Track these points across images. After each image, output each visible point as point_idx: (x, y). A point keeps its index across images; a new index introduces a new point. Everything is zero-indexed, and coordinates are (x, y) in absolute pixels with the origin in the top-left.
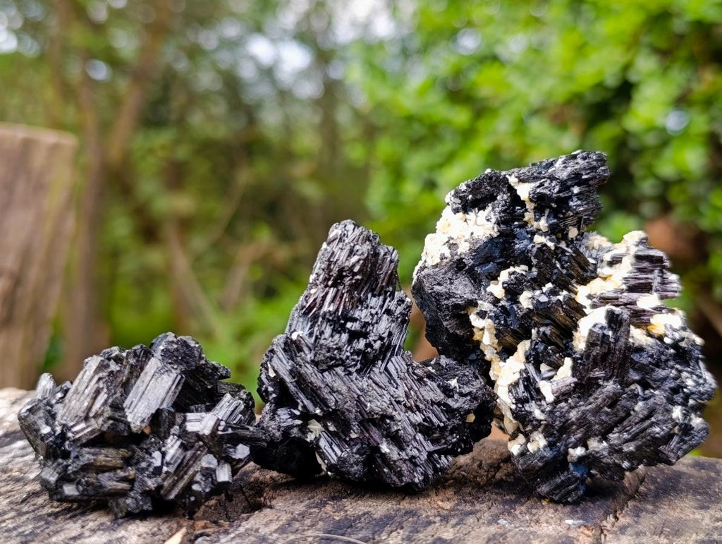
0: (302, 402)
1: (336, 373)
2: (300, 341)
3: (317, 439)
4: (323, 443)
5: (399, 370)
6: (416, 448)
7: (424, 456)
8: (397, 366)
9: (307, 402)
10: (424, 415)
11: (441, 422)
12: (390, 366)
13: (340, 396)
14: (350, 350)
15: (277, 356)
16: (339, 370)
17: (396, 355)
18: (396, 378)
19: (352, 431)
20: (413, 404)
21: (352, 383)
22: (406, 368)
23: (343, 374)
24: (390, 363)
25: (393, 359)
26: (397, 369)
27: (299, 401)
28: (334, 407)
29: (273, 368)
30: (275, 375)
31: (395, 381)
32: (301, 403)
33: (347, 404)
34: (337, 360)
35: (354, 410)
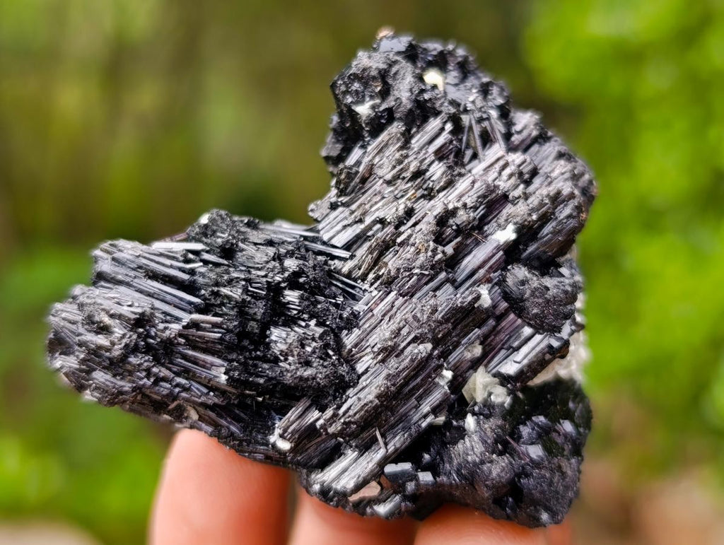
0: (425, 416)
1: (356, 346)
2: (293, 433)
3: (504, 380)
4: (510, 368)
5: (346, 222)
6: (500, 173)
7: (516, 158)
8: (339, 227)
9: (426, 408)
10: (432, 162)
11: (442, 129)
12: (340, 240)
13: (404, 332)
14: (303, 320)
15: (333, 480)
16: (349, 340)
17: (318, 232)
18: (362, 226)
19: (476, 305)
20: (409, 185)
21: (375, 312)
22: (341, 209)
23: (356, 332)
24: (334, 242)
25: (325, 238)
26: (345, 227)
27: (424, 425)
28: (429, 346)
29: (358, 488)
30: (374, 484)
31: (369, 228)
32: (429, 420)
33: (419, 315)
34: (327, 346)
35: (432, 302)
